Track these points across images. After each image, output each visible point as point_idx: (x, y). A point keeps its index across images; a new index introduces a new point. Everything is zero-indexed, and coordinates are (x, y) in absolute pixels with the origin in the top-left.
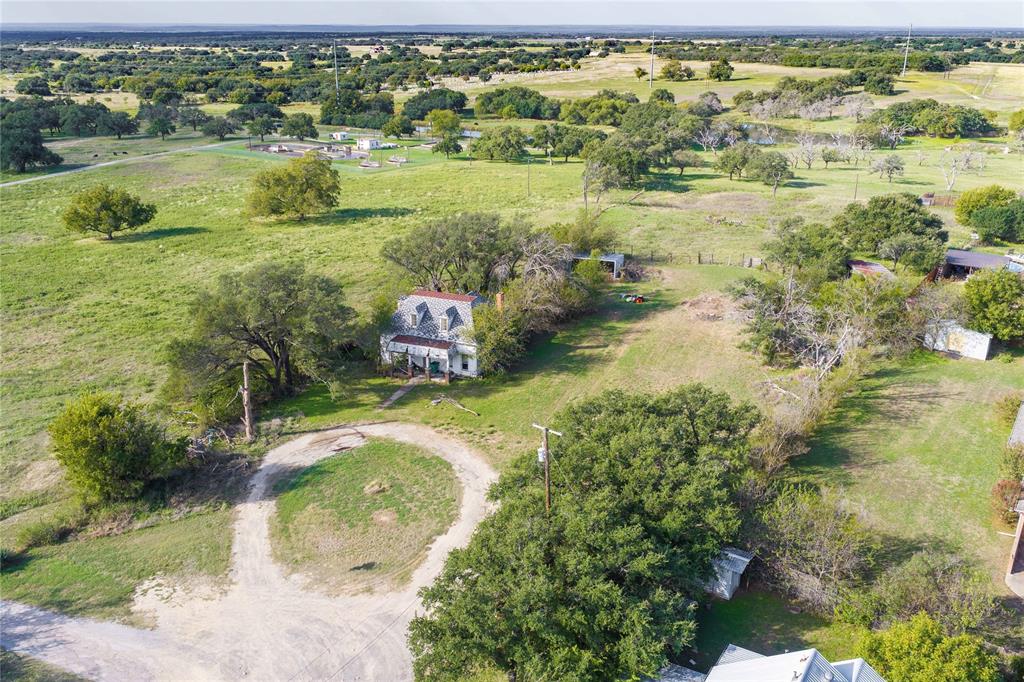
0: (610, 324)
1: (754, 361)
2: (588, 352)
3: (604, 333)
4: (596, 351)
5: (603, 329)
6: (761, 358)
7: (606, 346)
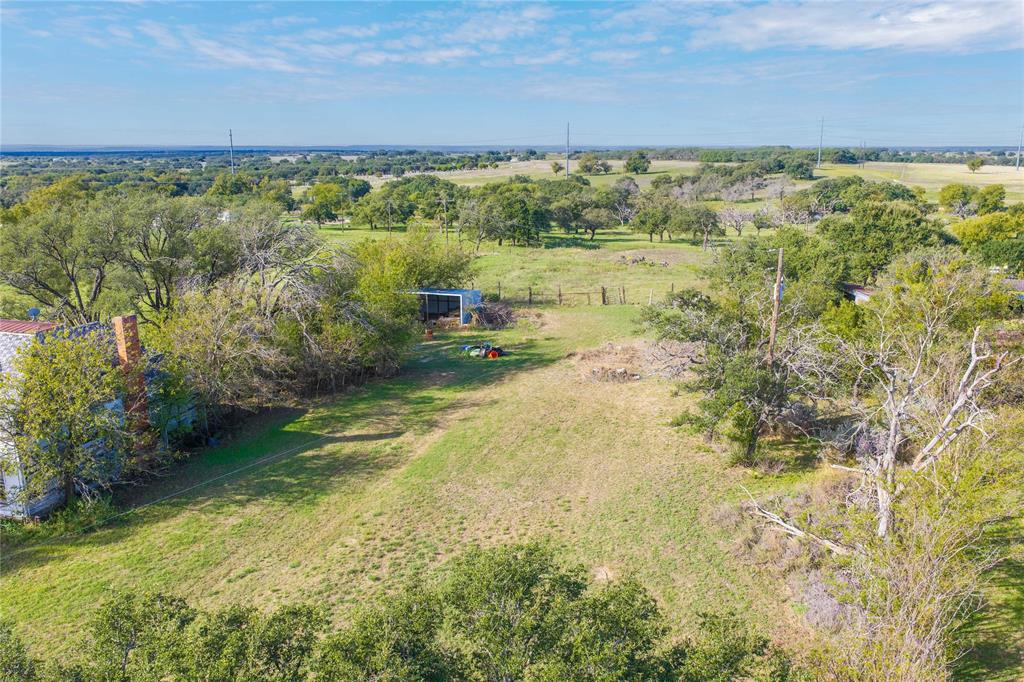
0: (425, 393)
1: (710, 456)
2: (349, 448)
3: (406, 409)
4: (370, 447)
5: (408, 402)
6: (726, 450)
7: (397, 434)
